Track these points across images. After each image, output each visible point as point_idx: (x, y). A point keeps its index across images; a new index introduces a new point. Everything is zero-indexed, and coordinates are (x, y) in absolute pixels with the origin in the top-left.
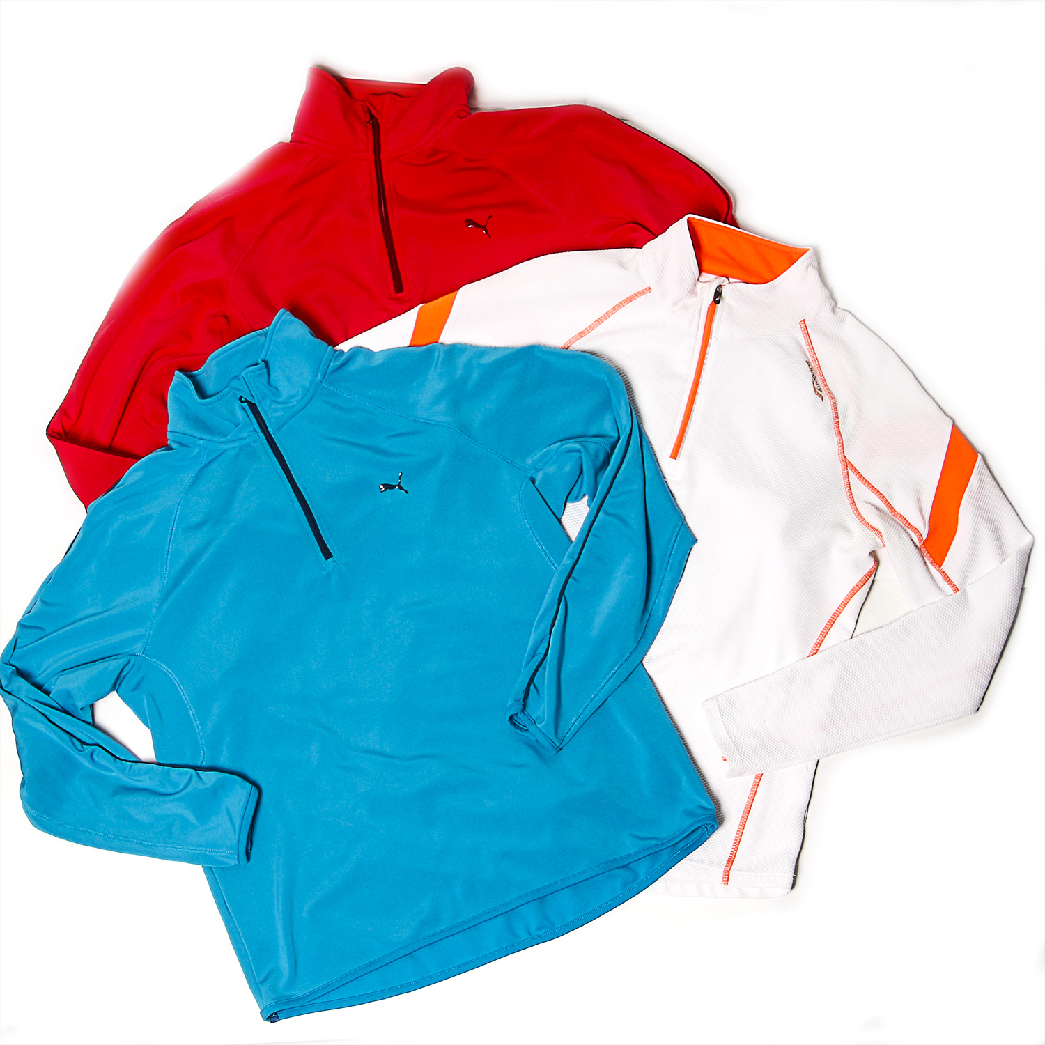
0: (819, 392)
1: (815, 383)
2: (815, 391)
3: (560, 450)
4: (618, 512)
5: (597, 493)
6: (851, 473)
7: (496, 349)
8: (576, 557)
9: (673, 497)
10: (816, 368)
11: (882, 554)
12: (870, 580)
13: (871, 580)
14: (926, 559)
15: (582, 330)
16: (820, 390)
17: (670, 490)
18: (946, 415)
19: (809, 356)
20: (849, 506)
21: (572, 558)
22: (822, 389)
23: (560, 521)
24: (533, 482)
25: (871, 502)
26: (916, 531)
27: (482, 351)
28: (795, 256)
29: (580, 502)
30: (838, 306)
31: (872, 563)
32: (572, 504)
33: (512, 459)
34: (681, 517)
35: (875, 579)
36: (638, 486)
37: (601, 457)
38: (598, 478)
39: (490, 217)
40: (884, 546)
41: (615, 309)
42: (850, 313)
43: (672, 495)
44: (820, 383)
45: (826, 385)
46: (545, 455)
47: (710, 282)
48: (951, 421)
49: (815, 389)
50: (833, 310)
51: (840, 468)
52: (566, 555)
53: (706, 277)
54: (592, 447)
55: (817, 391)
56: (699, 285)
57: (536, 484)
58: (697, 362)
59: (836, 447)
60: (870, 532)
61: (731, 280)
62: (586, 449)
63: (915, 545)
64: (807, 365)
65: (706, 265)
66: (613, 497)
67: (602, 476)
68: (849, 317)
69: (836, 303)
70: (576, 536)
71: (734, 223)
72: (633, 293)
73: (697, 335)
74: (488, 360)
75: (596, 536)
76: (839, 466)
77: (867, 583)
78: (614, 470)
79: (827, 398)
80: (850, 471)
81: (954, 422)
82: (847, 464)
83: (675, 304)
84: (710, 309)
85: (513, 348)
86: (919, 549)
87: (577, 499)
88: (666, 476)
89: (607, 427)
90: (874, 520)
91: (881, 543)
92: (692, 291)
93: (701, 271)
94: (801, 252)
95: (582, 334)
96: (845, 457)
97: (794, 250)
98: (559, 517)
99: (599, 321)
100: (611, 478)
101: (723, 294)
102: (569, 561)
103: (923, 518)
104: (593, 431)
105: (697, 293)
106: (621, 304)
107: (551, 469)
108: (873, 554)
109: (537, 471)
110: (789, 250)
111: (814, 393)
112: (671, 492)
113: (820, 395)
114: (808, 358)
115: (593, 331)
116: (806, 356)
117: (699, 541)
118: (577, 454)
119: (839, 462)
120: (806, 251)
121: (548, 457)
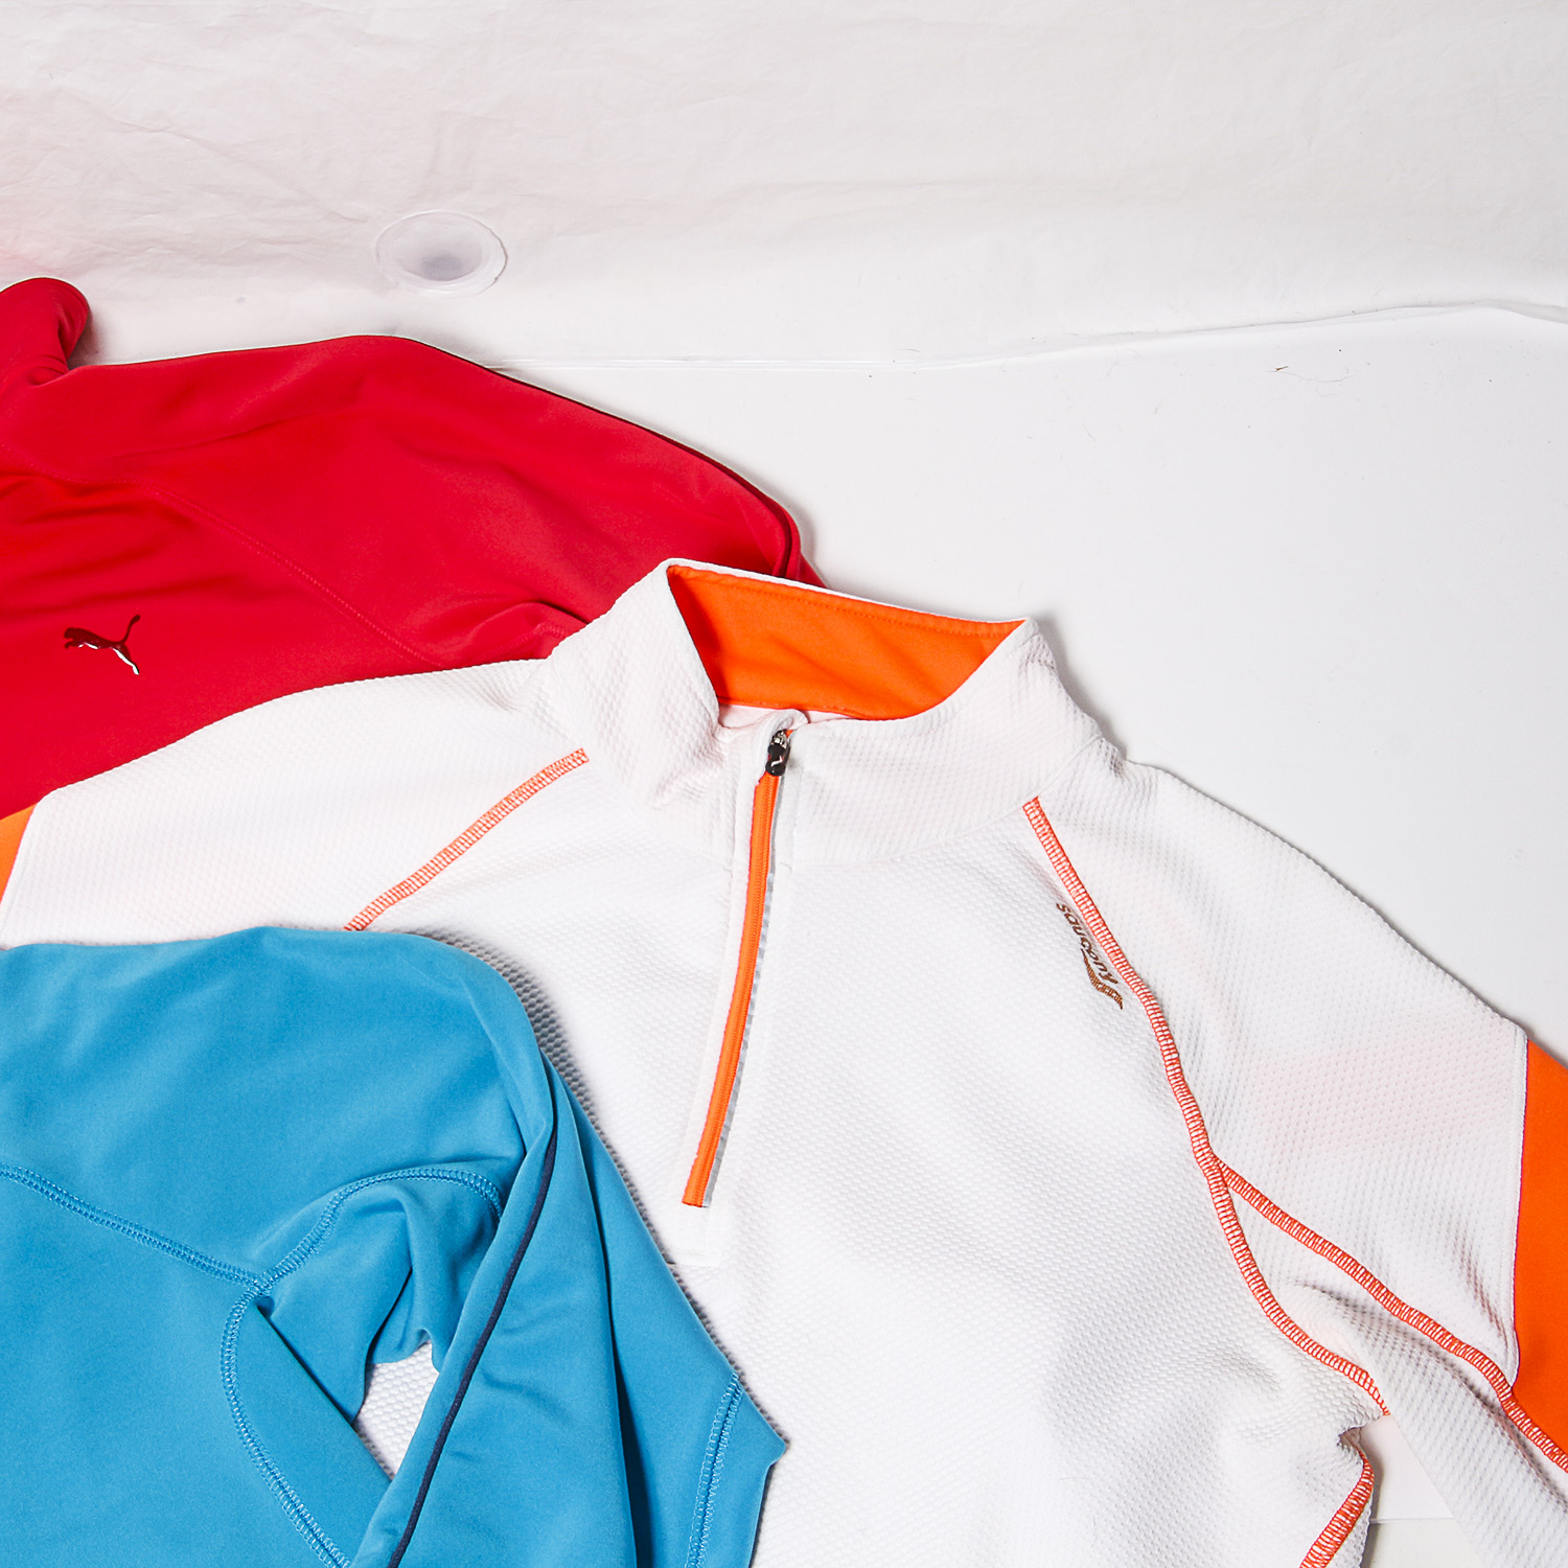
0: (1108, 983)
1: (1091, 961)
2: (1095, 982)
3: (342, 1209)
4: (525, 1375)
5: (458, 1328)
6: (1241, 1205)
7: (151, 948)
8: (402, 1527)
9: (702, 1317)
10: (1089, 922)
11: (1386, 1438)
12: (1359, 1522)
13: (1362, 1524)
14: (1529, 1443)
15: (404, 878)
16: (1108, 977)
17: (688, 1296)
18: (1503, 1015)
19: (1064, 891)
20: (1252, 1299)
21: (393, 1532)
22: (1116, 975)
23: (353, 1422)
24: (265, 1309)
25: (1320, 1284)
26: (1477, 1357)
27: (108, 958)
28: (987, 644)
29: (411, 1361)
30: (1129, 757)
31: (1351, 1472)
32: (392, 1366)
33: (199, 1249)
34: (728, 1374)
35: (1382, 1516)
36: (583, 1293)
37: (468, 1220)
38: (462, 1282)
39: (136, 618)
40: (1385, 1412)
41: (492, 818)
42: (1167, 772)
43: (698, 1311)
44: (1105, 958)
45: (1126, 964)
46: (302, 1228)
47: (753, 726)
48: (1519, 1030)
49: (1091, 975)
50: (1117, 767)
51: (1206, 1190)
52: (371, 1526)
53: (740, 714)
54: (437, 1192)
55: (1101, 981)
56: (725, 737)
57: (273, 1317)
58: (740, 934)
59: (1179, 1133)
60: (1332, 1373)
61: (814, 714)
62: (415, 1196)
63: (1485, 1403)
64: (1061, 914)
65: (738, 682)
66: (511, 1332)
67: (474, 1273)
68: (1166, 781)
69: (1123, 752)
70: (402, 1456)
71: (808, 575)
72: (539, 770)
73: (731, 863)
74: (127, 978)
75: (460, 1455)
76: (1200, 1185)
77: (1351, 1536)
78: (510, 1254)
79: (1133, 1000)
80: (1236, 1198)
81: (1529, 1032)
82: (1223, 1178)
83: (661, 788)
84: (761, 793)
85: (199, 941)
86: (1501, 1415)
87: (401, 1350)
88: (675, 1257)
89: (486, 1131)
90: (1339, 1335)
91: (1374, 1405)
92: (706, 750)
93: (725, 698)
94: (1000, 631)
95: (401, 891)
96: (1215, 1158)
97: (983, 630)
98: (352, 1409)
99: (450, 854)
100: (501, 1277)
101: (794, 753)
102: (381, 1544)
103: (1493, 1317)
104: (448, 1144)
105: (719, 759)
106: (509, 804)
107: (318, 1267)
108: (1355, 1440)
109: (277, 1274)
110: (969, 631)
111: (1091, 988)
112: (693, 1303)
113: (1111, 993)
114: (1061, 898)
115: (435, 879)
116: (1056, 891)
117: (794, 1446)
118: (395, 1215)
119: (1199, 1174)
120: (1014, 625)
121: (310, 1235)
